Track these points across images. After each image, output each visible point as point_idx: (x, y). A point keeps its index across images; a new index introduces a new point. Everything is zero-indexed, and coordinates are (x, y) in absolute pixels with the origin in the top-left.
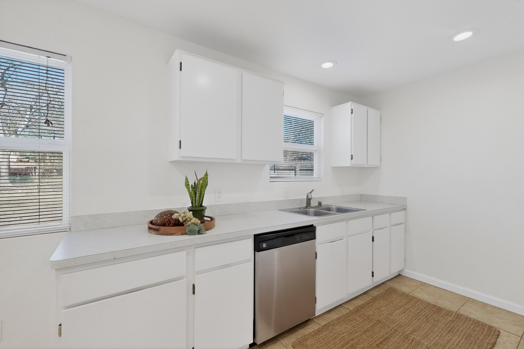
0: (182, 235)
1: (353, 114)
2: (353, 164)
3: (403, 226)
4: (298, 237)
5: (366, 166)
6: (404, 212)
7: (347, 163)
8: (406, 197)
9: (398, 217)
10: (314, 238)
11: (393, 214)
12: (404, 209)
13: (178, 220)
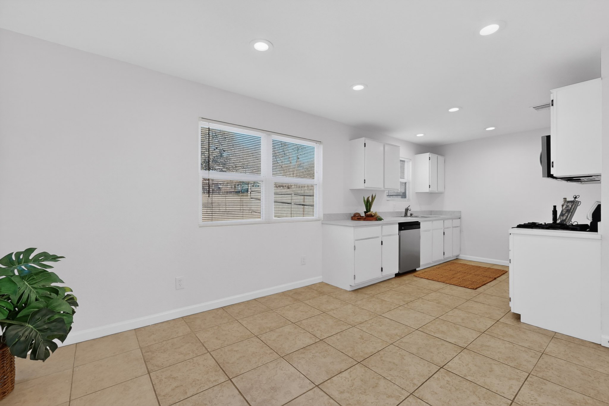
0: (375, 221)
1: (430, 160)
2: (431, 191)
3: (459, 228)
4: (414, 226)
5: (437, 192)
6: (459, 220)
7: (427, 190)
8: (461, 211)
9: (456, 222)
10: (419, 228)
11: (454, 221)
12: (460, 218)
13: (372, 215)
